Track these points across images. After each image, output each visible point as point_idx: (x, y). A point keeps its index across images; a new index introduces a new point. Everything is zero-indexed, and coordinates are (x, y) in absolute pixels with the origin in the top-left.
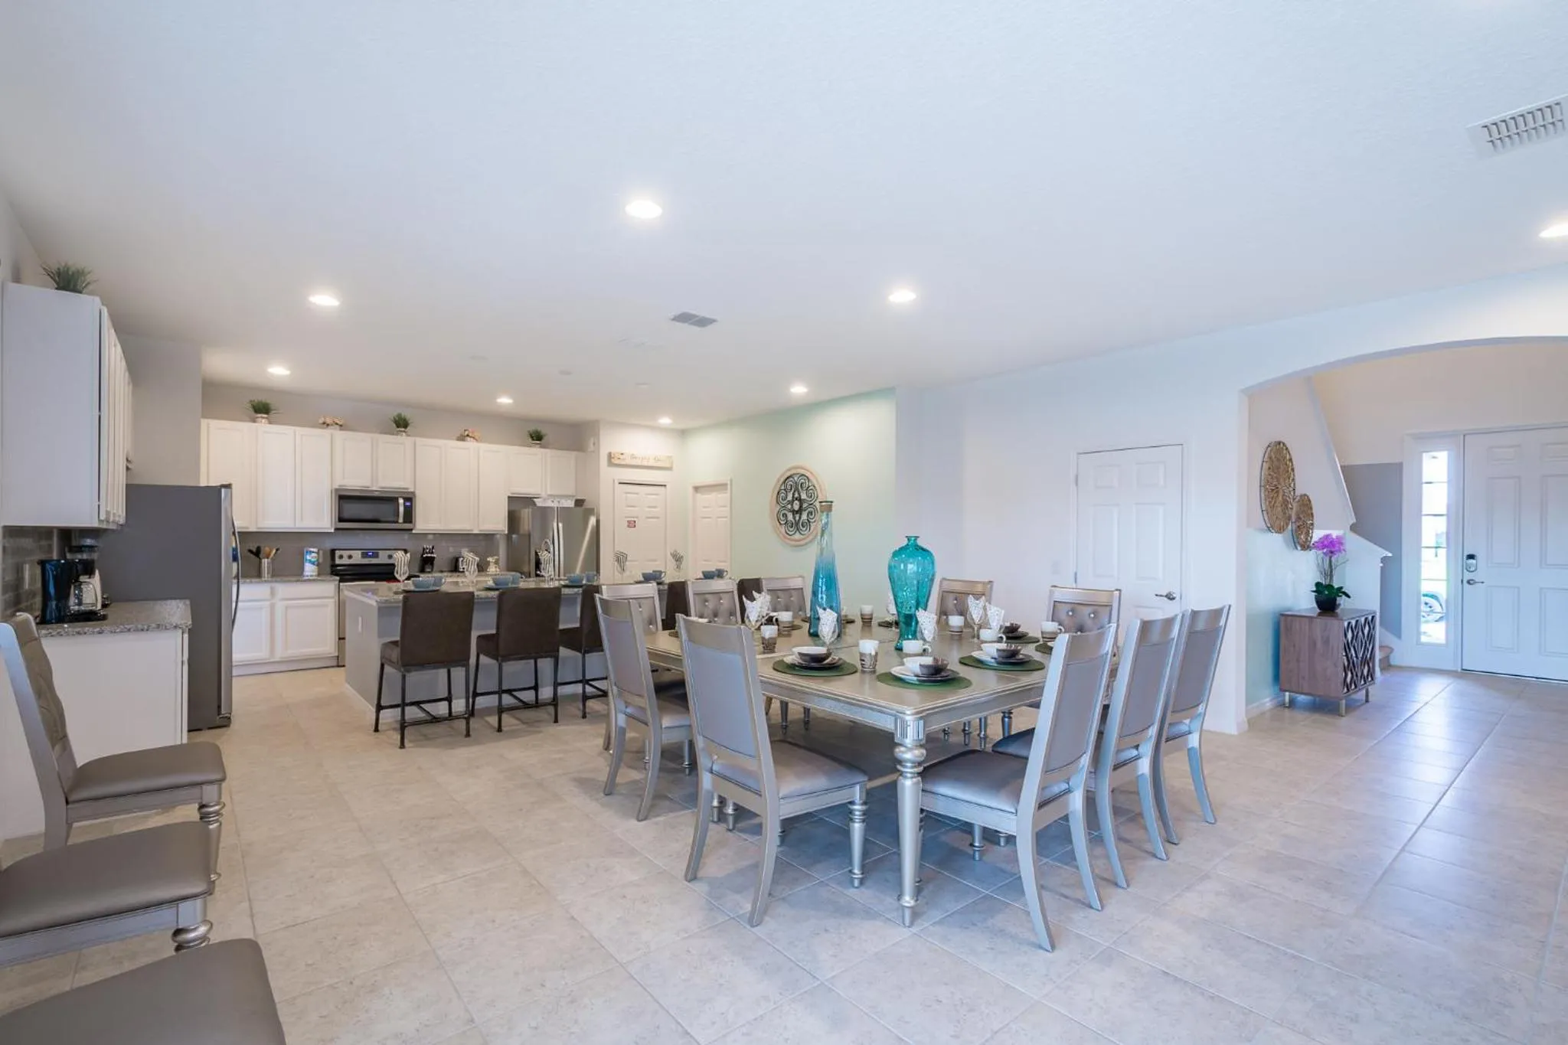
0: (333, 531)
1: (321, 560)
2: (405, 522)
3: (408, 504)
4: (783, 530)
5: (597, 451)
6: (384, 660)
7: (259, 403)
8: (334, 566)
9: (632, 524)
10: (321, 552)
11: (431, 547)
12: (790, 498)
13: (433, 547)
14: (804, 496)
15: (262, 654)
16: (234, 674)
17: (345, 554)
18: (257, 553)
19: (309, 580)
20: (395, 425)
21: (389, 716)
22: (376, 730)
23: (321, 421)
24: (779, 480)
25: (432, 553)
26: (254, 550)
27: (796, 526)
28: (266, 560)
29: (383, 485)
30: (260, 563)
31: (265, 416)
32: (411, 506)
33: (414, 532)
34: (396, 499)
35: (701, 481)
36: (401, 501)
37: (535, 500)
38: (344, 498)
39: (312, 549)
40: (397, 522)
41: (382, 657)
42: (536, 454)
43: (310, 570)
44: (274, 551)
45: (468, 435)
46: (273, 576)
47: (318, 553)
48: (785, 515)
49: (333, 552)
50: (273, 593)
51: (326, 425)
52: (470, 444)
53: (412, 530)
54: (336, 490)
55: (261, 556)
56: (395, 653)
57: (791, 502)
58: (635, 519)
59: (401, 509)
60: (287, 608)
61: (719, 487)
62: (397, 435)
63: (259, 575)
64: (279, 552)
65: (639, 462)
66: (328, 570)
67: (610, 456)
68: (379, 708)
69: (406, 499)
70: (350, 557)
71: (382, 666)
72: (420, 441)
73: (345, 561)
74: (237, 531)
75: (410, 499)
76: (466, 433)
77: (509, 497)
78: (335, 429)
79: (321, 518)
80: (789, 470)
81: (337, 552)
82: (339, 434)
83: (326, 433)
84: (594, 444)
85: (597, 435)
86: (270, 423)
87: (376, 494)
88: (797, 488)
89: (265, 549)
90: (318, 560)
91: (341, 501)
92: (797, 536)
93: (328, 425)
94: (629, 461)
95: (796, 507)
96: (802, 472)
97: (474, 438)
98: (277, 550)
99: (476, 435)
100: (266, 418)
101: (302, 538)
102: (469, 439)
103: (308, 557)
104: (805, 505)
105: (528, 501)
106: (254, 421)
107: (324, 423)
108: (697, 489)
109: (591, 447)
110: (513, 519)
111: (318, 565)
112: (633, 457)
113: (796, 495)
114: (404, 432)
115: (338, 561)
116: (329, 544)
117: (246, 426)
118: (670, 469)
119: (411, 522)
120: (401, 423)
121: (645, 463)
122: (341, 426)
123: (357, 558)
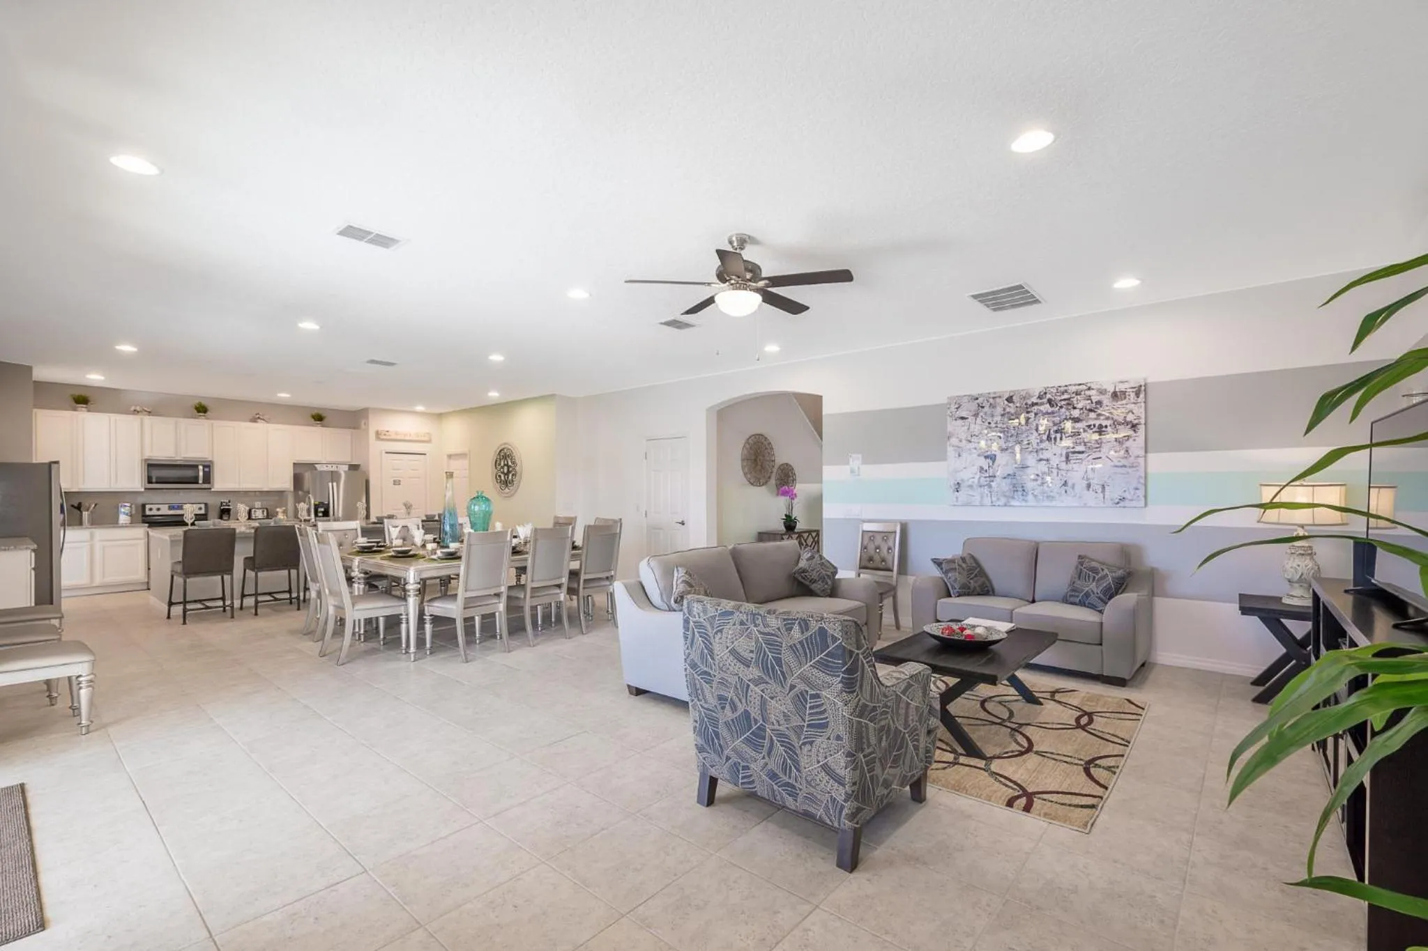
0: (143, 490)
1: (134, 512)
2: (204, 483)
3: (207, 470)
4: (498, 487)
5: (367, 430)
6: (173, 573)
7: (79, 396)
8: (144, 515)
9: (397, 483)
10: (133, 506)
11: (227, 501)
12: (502, 464)
13: (229, 502)
14: (510, 464)
15: (84, 580)
16: (63, 595)
17: (154, 507)
18: (79, 507)
19: (122, 527)
20: (196, 411)
21: (177, 610)
22: (169, 617)
23: (133, 408)
24: (496, 451)
25: (229, 506)
26: (76, 505)
27: (506, 483)
28: (86, 513)
29: (186, 456)
30: (81, 515)
31: (85, 406)
32: (210, 472)
33: (212, 490)
34: (196, 467)
35: (453, 451)
36: (201, 467)
37: (316, 466)
38: (151, 466)
39: (126, 504)
40: (197, 483)
41: (172, 571)
42: (317, 431)
43: (123, 519)
44: (93, 506)
45: (259, 418)
46: (92, 524)
47: (131, 507)
48: (500, 476)
49: (144, 506)
50: (92, 536)
51: (136, 412)
52: (260, 425)
53: (210, 489)
54: (146, 460)
55: (82, 509)
56: (179, 568)
57: (503, 468)
58: (401, 479)
59: (201, 474)
60: (104, 547)
61: (462, 456)
62: (197, 418)
63: (81, 523)
64: (97, 506)
65: (402, 437)
66: (140, 518)
67: (378, 433)
68: (171, 604)
69: (204, 466)
70: (158, 509)
71: (172, 577)
72: (216, 423)
73: (154, 512)
74: (63, 491)
75: (208, 466)
76: (258, 416)
77: (294, 464)
78: (145, 415)
79: (134, 481)
80: (501, 445)
81: (147, 506)
82: (148, 420)
83: (137, 418)
84: (365, 424)
85: (367, 418)
86: (89, 411)
87: (178, 463)
88: (505, 457)
89: (85, 504)
90: (131, 512)
91: (150, 468)
92: (507, 490)
93: (138, 412)
94: (393, 437)
95: (506, 471)
96: (510, 447)
97: (264, 420)
98: (96, 505)
99: (266, 417)
100: (86, 407)
101: (117, 497)
102: (259, 420)
103: (123, 510)
104: (511, 469)
105: (311, 466)
106: (75, 409)
107: (135, 410)
108: (450, 456)
109: (363, 426)
110: (298, 480)
111: (131, 516)
112: (397, 434)
113: (506, 462)
114: (204, 416)
115: (148, 513)
116: (141, 500)
117: (68, 414)
118: (429, 441)
119: (209, 483)
120: (202, 409)
121: (407, 438)
122: (150, 412)
123: (165, 510)
